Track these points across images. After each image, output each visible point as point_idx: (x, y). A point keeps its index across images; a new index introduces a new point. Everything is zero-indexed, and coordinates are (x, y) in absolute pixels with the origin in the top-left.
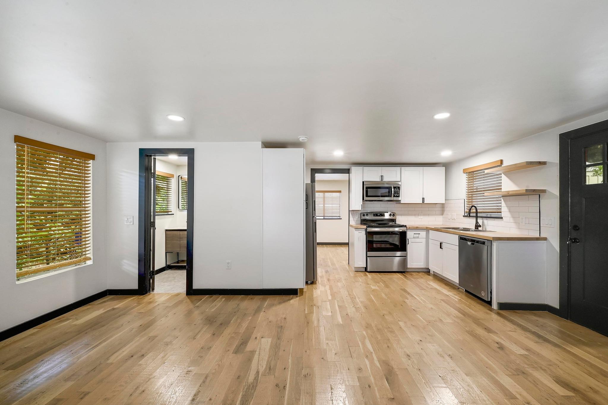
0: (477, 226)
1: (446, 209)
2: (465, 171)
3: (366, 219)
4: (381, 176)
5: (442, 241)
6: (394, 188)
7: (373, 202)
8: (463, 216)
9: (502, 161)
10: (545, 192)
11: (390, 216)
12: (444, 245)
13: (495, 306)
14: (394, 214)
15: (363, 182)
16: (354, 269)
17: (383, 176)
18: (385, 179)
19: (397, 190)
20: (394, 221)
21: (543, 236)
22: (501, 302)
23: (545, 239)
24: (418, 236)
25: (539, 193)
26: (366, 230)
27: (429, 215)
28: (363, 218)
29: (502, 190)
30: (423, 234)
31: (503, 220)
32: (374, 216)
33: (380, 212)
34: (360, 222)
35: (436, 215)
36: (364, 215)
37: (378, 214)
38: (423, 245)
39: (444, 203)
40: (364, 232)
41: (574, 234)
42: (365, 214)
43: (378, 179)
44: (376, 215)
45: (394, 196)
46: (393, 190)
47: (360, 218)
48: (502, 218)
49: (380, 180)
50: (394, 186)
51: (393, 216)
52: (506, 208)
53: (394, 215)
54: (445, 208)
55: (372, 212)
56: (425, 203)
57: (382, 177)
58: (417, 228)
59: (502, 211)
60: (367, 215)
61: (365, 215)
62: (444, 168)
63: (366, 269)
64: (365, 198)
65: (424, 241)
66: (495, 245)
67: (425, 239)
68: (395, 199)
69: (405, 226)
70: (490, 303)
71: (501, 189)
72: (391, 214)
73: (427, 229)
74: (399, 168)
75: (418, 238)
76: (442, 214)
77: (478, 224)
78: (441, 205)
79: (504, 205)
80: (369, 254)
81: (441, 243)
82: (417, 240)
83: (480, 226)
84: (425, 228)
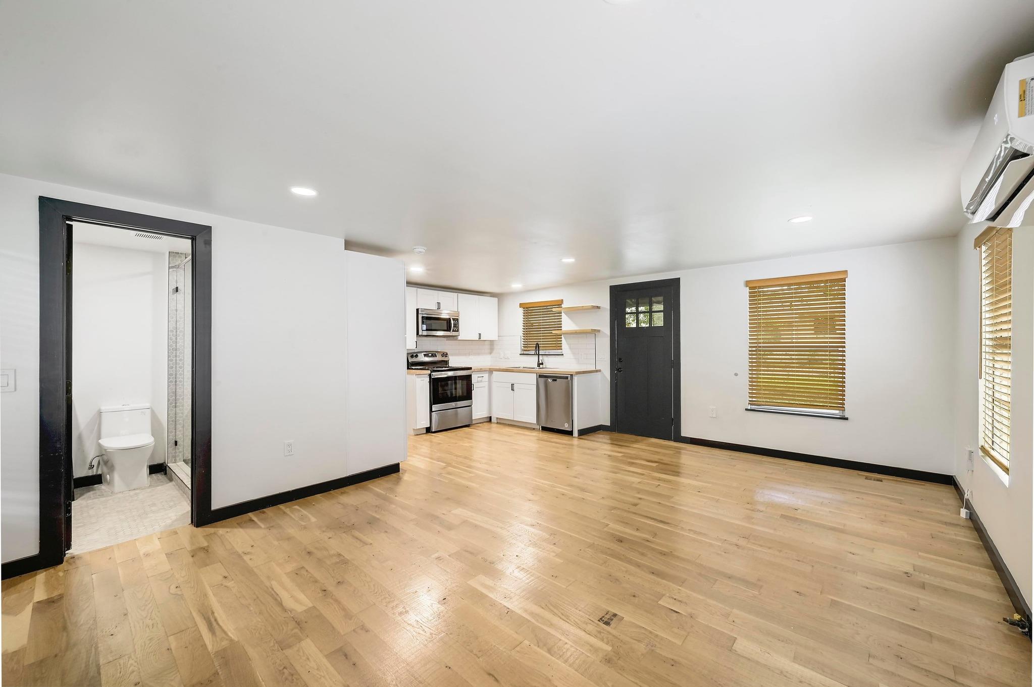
0: (539, 365)
2: (521, 305)
4: (438, 303)
5: (513, 382)
6: (454, 319)
8: (520, 354)
9: (562, 300)
10: (599, 332)
11: (442, 356)
12: (515, 387)
13: (576, 433)
15: (418, 310)
16: (412, 433)
18: (442, 308)
19: (456, 322)
20: (446, 362)
21: (598, 368)
22: (580, 429)
23: (600, 371)
24: (482, 379)
25: (595, 332)
26: (430, 375)
27: (479, 354)
28: (412, 360)
29: (563, 329)
30: (486, 376)
31: (564, 357)
32: (425, 357)
33: (430, 351)
37: (429, 355)
38: (486, 390)
39: (497, 339)
40: (428, 379)
41: (619, 365)
43: (434, 307)
44: (427, 355)
45: (453, 331)
46: (452, 322)
48: (563, 355)
49: (437, 308)
50: (453, 317)
51: (446, 357)
52: (567, 345)
53: (446, 355)
54: (495, 346)
55: (421, 352)
56: (481, 339)
58: (481, 370)
59: (563, 347)
60: (417, 355)
61: (413, 356)
62: (497, 299)
63: (428, 429)
64: (421, 333)
65: (486, 384)
66: (576, 379)
67: (487, 382)
68: (454, 334)
69: (470, 368)
70: (570, 433)
71: (561, 327)
72: (443, 354)
73: (491, 371)
74: (456, 294)
75: (481, 381)
76: (491, 353)
77: (541, 362)
78: (492, 342)
79: (566, 343)
80: (435, 408)
81: (513, 385)
82: (481, 384)
83: (542, 364)
84: (488, 370)
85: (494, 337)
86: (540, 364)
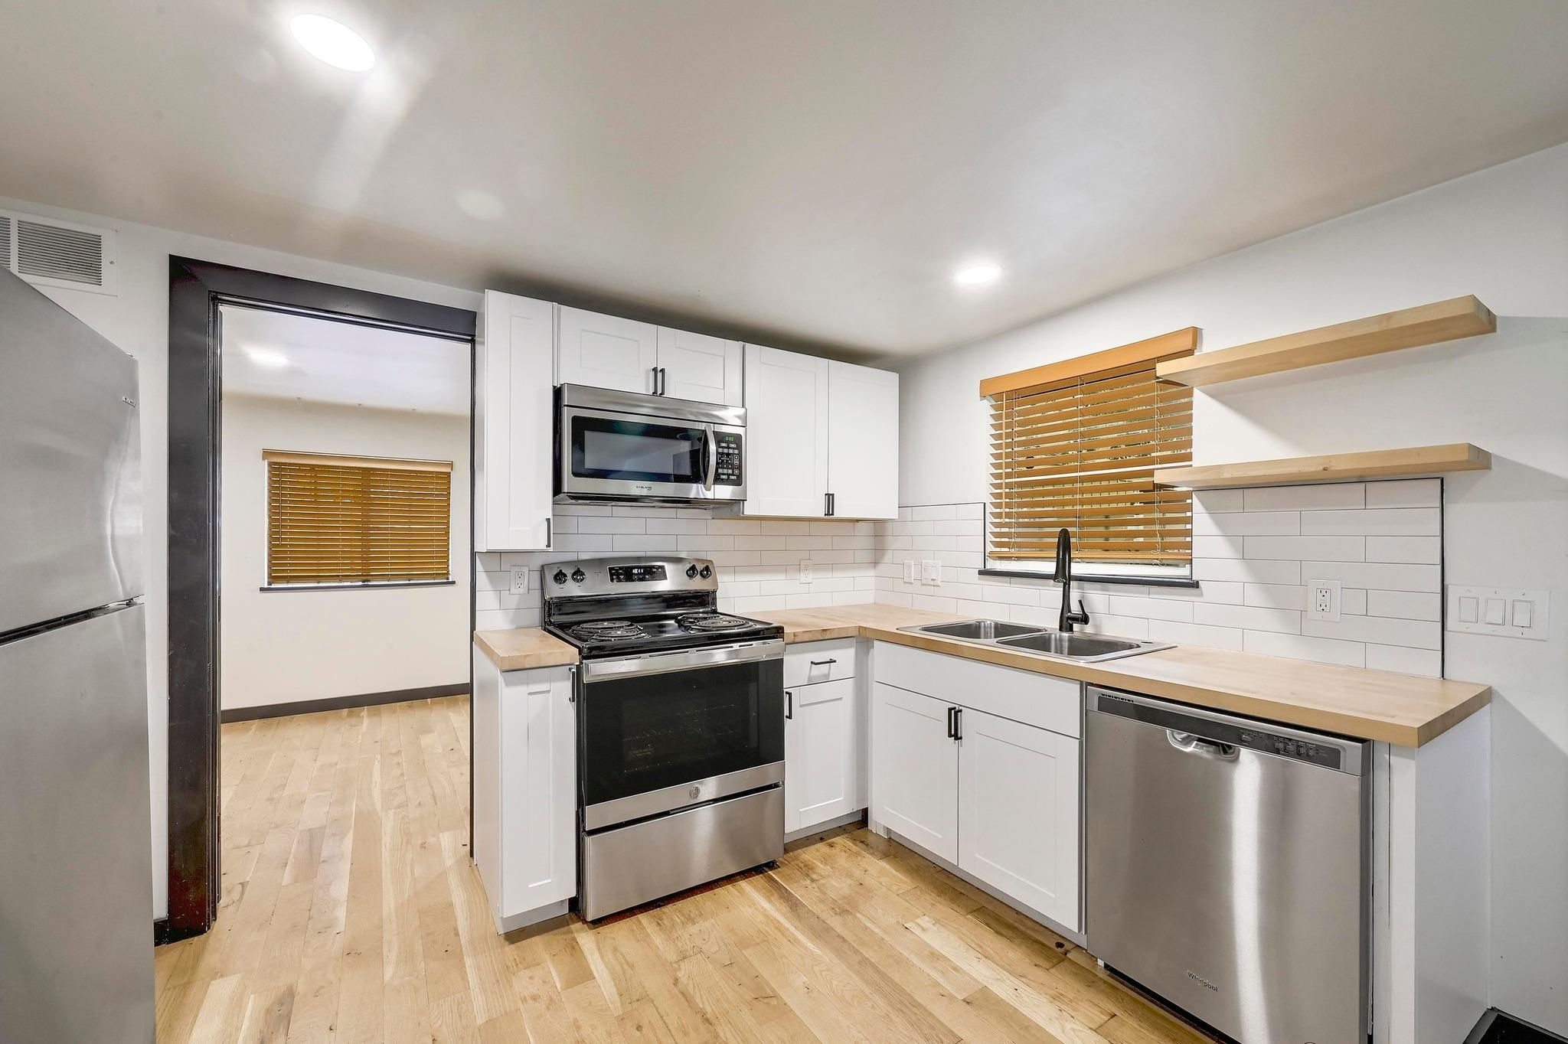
0: (1067, 622)
1: (892, 543)
2: (987, 389)
3: (570, 600)
4: (655, 370)
5: (958, 700)
6: (719, 437)
7: (606, 509)
8: (981, 573)
9: (1196, 333)
10: (1484, 463)
11: (691, 576)
12: (968, 722)
14: (707, 569)
15: (558, 393)
17: (662, 371)
18: (675, 390)
19: (728, 448)
23: (1483, 699)
24: (827, 672)
26: (577, 676)
27: (833, 566)
28: (556, 591)
29: (1196, 462)
30: (845, 657)
31: (1201, 595)
32: (612, 580)
33: (639, 559)
34: (535, 615)
35: (854, 565)
36: (560, 577)
37: (635, 571)
38: (845, 711)
39: (897, 516)
40: (564, 689)
42: (569, 572)
43: (641, 385)
44: (623, 572)
45: (717, 479)
46: (713, 447)
47: (537, 594)
48: (1195, 585)
49: (647, 388)
50: (716, 426)
51: (703, 576)
52: (1222, 541)
53: (706, 573)
54: (889, 540)
55: (600, 562)
56: (837, 515)
57: (660, 375)
58: (825, 637)
59: (1196, 552)
60: (578, 575)
61: (565, 575)
62: (895, 375)
63: (575, 905)
64: (570, 483)
65: (847, 689)
67: (851, 682)
68: (724, 492)
69: (777, 632)
71: (1188, 457)
72: (693, 568)
73: (864, 639)
75: (825, 679)
76: (875, 563)
77: (1075, 608)
78: (878, 527)
79: (1214, 530)
80: (598, 814)
81: (954, 714)
82: (825, 691)
83: (1084, 619)
84: (855, 633)
85: (885, 507)
86: (1076, 619)
